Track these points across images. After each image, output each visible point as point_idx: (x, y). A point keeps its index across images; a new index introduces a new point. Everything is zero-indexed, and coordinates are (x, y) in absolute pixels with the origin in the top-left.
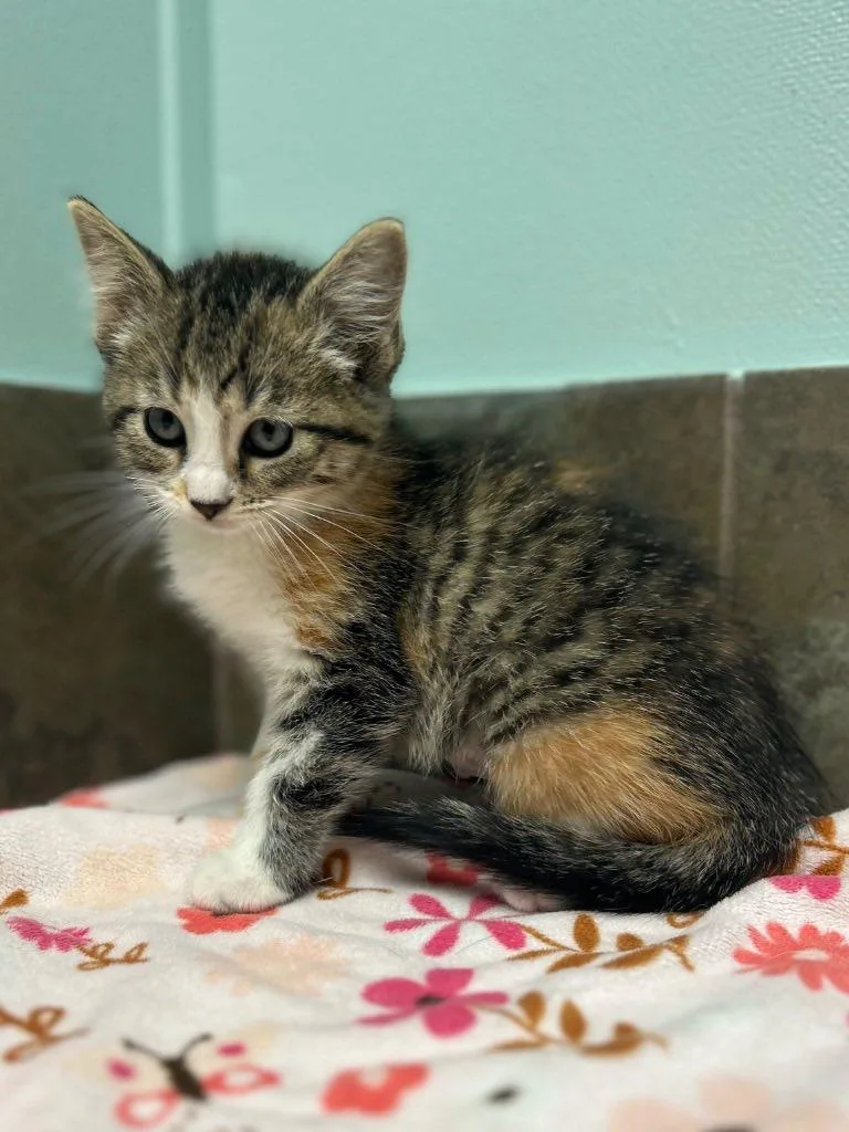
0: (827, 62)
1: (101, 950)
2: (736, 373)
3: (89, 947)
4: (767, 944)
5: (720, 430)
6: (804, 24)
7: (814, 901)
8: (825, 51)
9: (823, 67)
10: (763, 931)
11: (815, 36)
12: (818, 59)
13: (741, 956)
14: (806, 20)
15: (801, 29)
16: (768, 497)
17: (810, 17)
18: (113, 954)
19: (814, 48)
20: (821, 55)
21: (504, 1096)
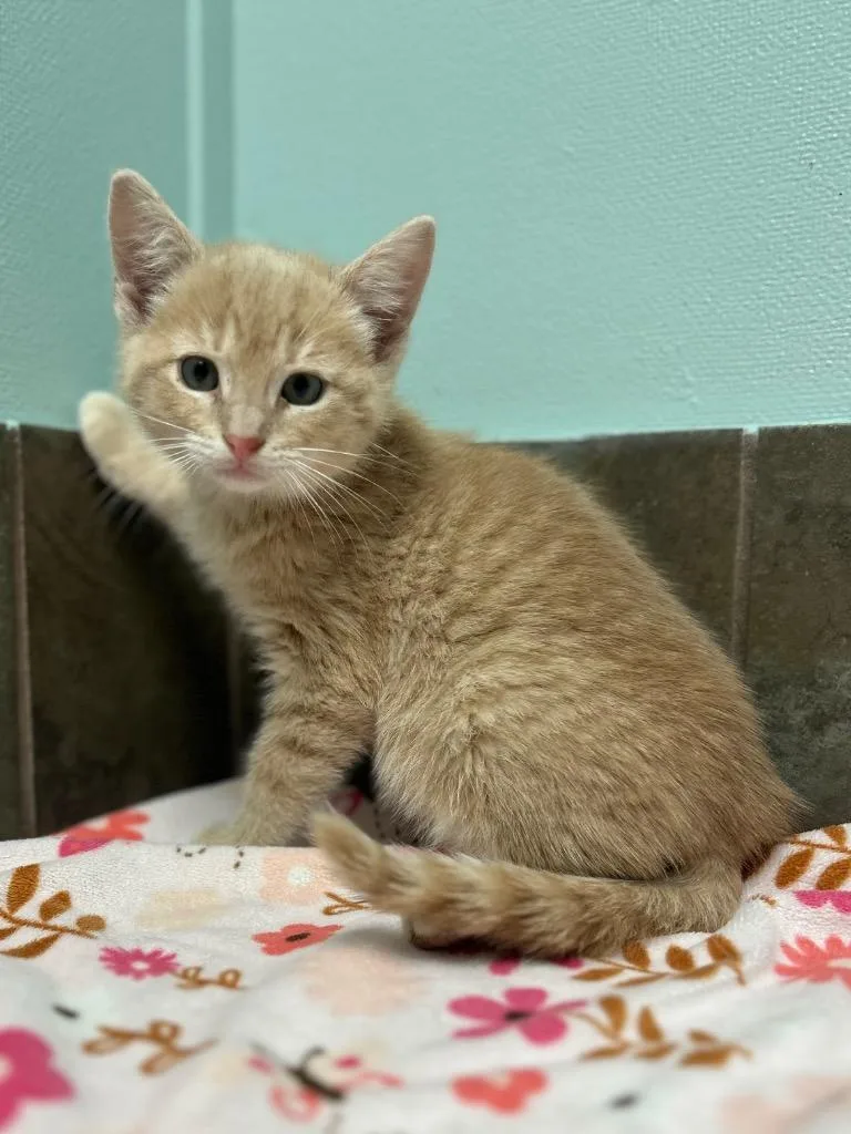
0: (844, 138)
1: (192, 973)
2: (752, 429)
3: (180, 970)
4: (799, 956)
5: (736, 481)
6: (822, 102)
7: (839, 914)
8: (841, 128)
9: (841, 142)
10: (795, 946)
11: (832, 113)
12: (835, 135)
13: (781, 970)
14: (824, 98)
15: (819, 106)
16: (779, 545)
17: (829, 95)
18: (203, 976)
19: (832, 125)
20: (838, 131)
21: (625, 1102)
